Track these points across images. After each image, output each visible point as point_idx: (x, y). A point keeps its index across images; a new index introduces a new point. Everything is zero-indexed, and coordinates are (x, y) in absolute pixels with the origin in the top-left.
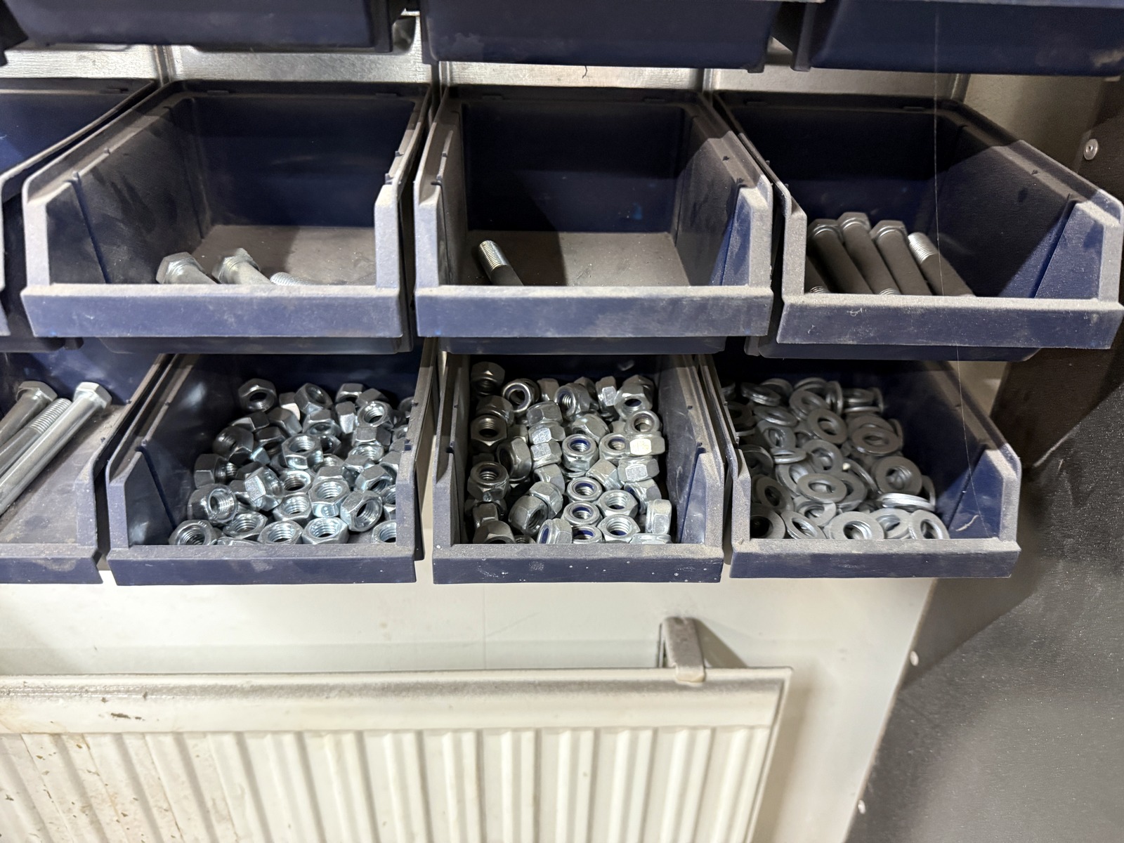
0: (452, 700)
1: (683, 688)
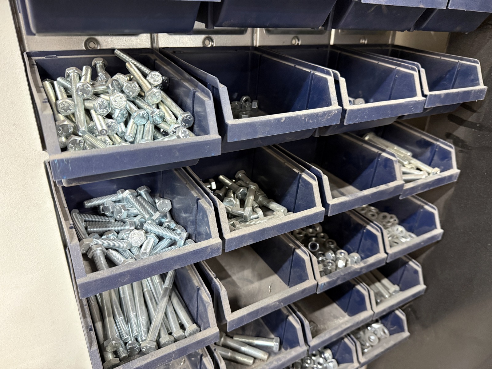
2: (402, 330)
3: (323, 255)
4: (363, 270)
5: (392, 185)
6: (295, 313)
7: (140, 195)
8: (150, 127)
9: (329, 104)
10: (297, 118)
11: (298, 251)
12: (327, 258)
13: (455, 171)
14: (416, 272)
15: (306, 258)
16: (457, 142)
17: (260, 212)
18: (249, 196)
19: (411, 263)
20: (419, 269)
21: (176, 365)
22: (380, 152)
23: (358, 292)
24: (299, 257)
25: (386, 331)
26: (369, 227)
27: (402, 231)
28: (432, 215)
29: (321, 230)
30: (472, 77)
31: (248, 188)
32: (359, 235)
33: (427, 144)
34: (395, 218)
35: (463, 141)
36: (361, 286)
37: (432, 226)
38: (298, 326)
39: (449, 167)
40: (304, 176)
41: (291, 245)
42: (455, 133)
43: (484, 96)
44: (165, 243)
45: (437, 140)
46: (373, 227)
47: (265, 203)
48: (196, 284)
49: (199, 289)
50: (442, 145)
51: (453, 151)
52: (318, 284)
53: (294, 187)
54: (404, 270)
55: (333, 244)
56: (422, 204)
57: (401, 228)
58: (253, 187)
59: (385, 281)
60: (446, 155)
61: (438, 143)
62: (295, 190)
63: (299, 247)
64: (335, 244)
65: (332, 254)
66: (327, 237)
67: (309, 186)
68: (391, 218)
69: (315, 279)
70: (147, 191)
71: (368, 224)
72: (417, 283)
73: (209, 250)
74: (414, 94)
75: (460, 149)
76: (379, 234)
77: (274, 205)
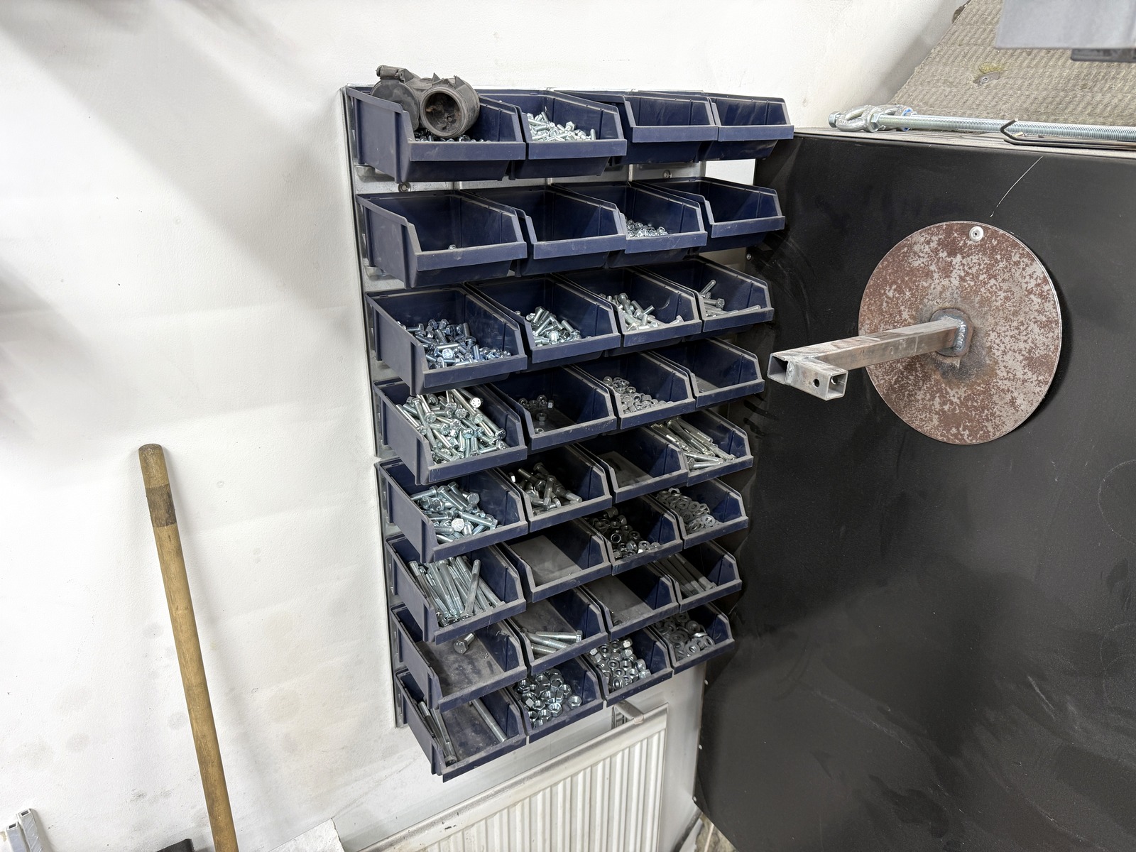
0: (566, 765)
1: (638, 726)
2: (727, 637)
3: (625, 546)
4: (658, 555)
5: (675, 473)
6: (596, 601)
7: (450, 490)
8: (474, 440)
9: (607, 415)
10: (582, 429)
11: (594, 538)
12: (629, 548)
13: (749, 456)
14: (731, 565)
15: (601, 542)
16: (753, 429)
17: (558, 503)
18: (548, 488)
19: (726, 556)
20: (734, 562)
21: (479, 659)
22: (668, 443)
23: (663, 583)
24: (595, 542)
25: (711, 641)
26: (666, 515)
27: (711, 521)
28: (736, 501)
29: (626, 523)
30: (752, 371)
31: (546, 481)
32: (659, 524)
33: (725, 430)
34: (706, 506)
35: (757, 428)
36: (666, 578)
37: (738, 514)
38: (598, 612)
39: (744, 454)
40: (595, 469)
41: (588, 532)
42: (750, 419)
43: (763, 388)
44: (479, 528)
45: (734, 427)
46: (669, 515)
47: (562, 494)
48: (504, 565)
49: (507, 569)
50: (737, 432)
51: (745, 438)
52: (612, 566)
53: (587, 479)
54: (721, 565)
55: (636, 535)
56: (729, 491)
57: (710, 518)
58: (551, 479)
59: (703, 580)
60: (740, 442)
61: (734, 429)
62: (588, 481)
63: (595, 534)
64: (639, 535)
65: (633, 545)
66: (631, 528)
67: (598, 477)
68: (702, 507)
69: (610, 561)
70: (455, 487)
71: (666, 512)
72: (733, 578)
73: (518, 530)
74: (685, 397)
75: (756, 435)
76: (673, 521)
77: (570, 496)
